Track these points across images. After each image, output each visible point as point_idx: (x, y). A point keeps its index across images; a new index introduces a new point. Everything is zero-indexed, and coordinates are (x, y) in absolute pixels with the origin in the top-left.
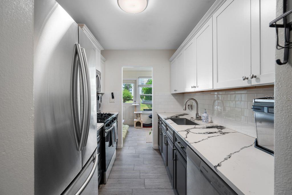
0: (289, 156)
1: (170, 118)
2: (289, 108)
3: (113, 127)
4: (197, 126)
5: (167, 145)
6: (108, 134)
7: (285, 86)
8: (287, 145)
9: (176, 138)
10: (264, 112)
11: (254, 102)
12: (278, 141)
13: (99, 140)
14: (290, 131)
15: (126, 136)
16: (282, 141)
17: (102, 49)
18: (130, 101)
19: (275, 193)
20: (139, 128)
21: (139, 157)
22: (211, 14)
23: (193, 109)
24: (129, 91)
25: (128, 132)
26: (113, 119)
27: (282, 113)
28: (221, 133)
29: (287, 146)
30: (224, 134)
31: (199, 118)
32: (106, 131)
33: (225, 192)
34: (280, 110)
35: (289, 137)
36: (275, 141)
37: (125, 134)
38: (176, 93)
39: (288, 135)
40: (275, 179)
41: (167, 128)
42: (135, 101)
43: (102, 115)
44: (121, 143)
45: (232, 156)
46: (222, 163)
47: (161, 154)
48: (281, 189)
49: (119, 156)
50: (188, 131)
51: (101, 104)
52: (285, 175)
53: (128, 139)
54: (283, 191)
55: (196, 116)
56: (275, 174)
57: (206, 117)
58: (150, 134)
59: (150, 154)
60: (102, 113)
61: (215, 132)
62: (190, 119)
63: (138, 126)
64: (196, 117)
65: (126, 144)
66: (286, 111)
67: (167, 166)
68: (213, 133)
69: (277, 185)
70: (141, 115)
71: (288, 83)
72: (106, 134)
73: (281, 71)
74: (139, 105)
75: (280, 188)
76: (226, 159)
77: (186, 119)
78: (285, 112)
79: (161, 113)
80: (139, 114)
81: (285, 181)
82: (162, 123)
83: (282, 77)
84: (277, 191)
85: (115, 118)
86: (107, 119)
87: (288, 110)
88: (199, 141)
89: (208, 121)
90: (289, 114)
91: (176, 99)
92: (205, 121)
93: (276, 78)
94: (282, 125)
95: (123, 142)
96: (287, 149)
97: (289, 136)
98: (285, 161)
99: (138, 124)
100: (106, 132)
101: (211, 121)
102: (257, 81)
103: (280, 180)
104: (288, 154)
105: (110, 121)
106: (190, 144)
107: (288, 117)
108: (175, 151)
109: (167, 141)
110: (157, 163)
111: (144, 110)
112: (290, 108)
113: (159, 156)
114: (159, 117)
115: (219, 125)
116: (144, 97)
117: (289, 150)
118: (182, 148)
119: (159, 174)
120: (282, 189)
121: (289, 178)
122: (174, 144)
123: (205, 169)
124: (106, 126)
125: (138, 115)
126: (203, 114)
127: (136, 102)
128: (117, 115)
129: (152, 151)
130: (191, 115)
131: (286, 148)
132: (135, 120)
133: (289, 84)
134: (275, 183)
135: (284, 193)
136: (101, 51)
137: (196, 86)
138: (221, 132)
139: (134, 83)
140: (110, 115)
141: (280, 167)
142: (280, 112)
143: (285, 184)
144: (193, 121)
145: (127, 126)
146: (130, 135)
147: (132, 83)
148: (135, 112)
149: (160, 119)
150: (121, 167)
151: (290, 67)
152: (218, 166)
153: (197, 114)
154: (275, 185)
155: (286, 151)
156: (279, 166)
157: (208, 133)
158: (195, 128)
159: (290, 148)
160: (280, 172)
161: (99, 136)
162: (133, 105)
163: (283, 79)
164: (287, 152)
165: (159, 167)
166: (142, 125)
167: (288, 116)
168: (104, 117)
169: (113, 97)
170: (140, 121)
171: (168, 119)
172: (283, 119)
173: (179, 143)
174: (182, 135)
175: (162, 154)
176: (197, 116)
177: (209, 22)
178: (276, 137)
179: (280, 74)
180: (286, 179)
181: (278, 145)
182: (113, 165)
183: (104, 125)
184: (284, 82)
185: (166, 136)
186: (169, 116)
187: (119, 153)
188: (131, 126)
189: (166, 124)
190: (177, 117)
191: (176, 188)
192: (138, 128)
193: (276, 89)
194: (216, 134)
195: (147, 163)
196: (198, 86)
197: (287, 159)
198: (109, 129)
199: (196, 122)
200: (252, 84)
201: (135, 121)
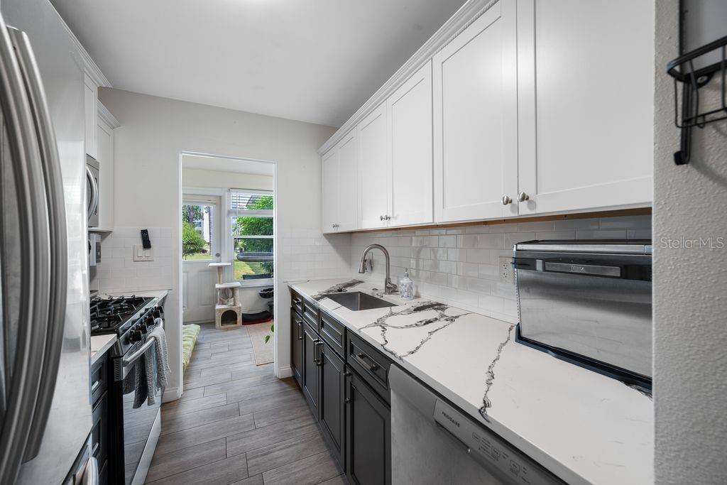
0: (695, 371)
1: (326, 296)
2: (692, 262)
3: (152, 339)
4: (394, 309)
5: (322, 365)
6: (133, 369)
7: (683, 213)
8: (690, 347)
9: (352, 346)
10: (535, 270)
11: (515, 250)
12: (663, 339)
13: (97, 395)
14: (697, 314)
15: (192, 359)
16: (676, 337)
17: (105, 83)
18: (197, 255)
19: (655, 459)
20: (232, 329)
21: (238, 412)
22: (430, 53)
23: (374, 268)
24: (194, 226)
25: (197, 344)
26: (149, 315)
27: (675, 276)
28: (447, 320)
29: (688, 349)
30: (452, 319)
31: (392, 289)
32: (128, 358)
33: (511, 470)
34: (669, 268)
35: (694, 330)
36: (656, 339)
37: (189, 353)
38: (336, 232)
39: (692, 325)
40: (656, 427)
41: (323, 322)
42: (218, 255)
43: (104, 304)
44: (175, 383)
45: (494, 370)
46: (488, 395)
47: (300, 390)
48: (672, 448)
49: (171, 424)
50: (381, 324)
51: (99, 270)
52: (683, 416)
53: (200, 365)
54: (678, 451)
55: (386, 284)
56: (656, 415)
57: (408, 286)
58: (267, 341)
59: (271, 397)
60: (106, 298)
61: (436, 319)
62: (373, 293)
63: (228, 323)
64: (386, 287)
65: (194, 382)
66: (685, 271)
67: (323, 418)
68: (432, 322)
69: (662, 439)
70: (238, 293)
71: (690, 207)
72: (125, 372)
73: (671, 180)
74: (230, 264)
75: (671, 446)
76: (489, 384)
77: (362, 294)
78: (683, 273)
79: (299, 283)
80: (233, 289)
81: (684, 430)
82: (305, 309)
83: (674, 193)
84: (663, 453)
85: (158, 312)
86: (126, 316)
87: (691, 269)
88: (418, 348)
89: (411, 294)
90: (695, 277)
91: (336, 247)
92: (406, 294)
93: (657, 196)
94: (674, 302)
95: (184, 376)
96: (689, 356)
97: (694, 327)
98: (684, 383)
99: (229, 317)
100: (126, 364)
101: (417, 292)
102: (530, 208)
103: (670, 427)
104: (692, 367)
105: (141, 323)
106: (400, 358)
107: (691, 283)
108: (349, 379)
109: (323, 355)
110: (292, 417)
111: (245, 277)
112: (695, 264)
113: (296, 395)
114: (294, 295)
115: (434, 300)
116: (240, 243)
117: (693, 359)
118: (372, 369)
119: (301, 446)
120: (676, 449)
121: (694, 420)
122: (345, 361)
123: (450, 419)
124: (127, 341)
125: (228, 293)
126: (402, 278)
127: (222, 255)
128: (164, 299)
129: (274, 385)
130: (373, 283)
131: (686, 354)
132: (218, 307)
133: (692, 208)
134: (656, 436)
135: (682, 456)
136: (101, 89)
137: (391, 216)
138: (445, 318)
139: (215, 204)
140: (137, 302)
141: (668, 398)
142: (668, 274)
143: (684, 436)
144: (378, 297)
145: (194, 328)
146: (205, 351)
147: (209, 202)
148: (218, 286)
149: (297, 300)
150: (182, 459)
151: (695, 171)
152: (486, 406)
153: (387, 281)
154: (656, 440)
155: (685, 360)
156: (667, 396)
157: (425, 324)
158: (392, 314)
159: (696, 354)
160: (670, 409)
161: (97, 383)
162: (211, 264)
163: (675, 199)
164: (687, 364)
165: (299, 425)
166: (240, 318)
167: (689, 282)
168: (116, 311)
169: (147, 244)
170: (234, 308)
171: (323, 297)
172: (677, 288)
173: (362, 357)
174: (373, 336)
175: (306, 389)
176: (389, 285)
177: (425, 71)
178: (657, 331)
179: (669, 187)
180: (688, 424)
181: (663, 349)
182: (154, 461)
183: (116, 339)
184: (679, 205)
185: (318, 341)
186: (323, 289)
187: (169, 414)
188: (207, 324)
189: (319, 311)
190: (340, 290)
191: (353, 472)
192: (228, 329)
193: (657, 220)
194: (437, 322)
195: (265, 424)
196: (395, 215)
197: (690, 378)
198: (137, 350)
199: (387, 298)
200: (520, 214)
201: (220, 310)
